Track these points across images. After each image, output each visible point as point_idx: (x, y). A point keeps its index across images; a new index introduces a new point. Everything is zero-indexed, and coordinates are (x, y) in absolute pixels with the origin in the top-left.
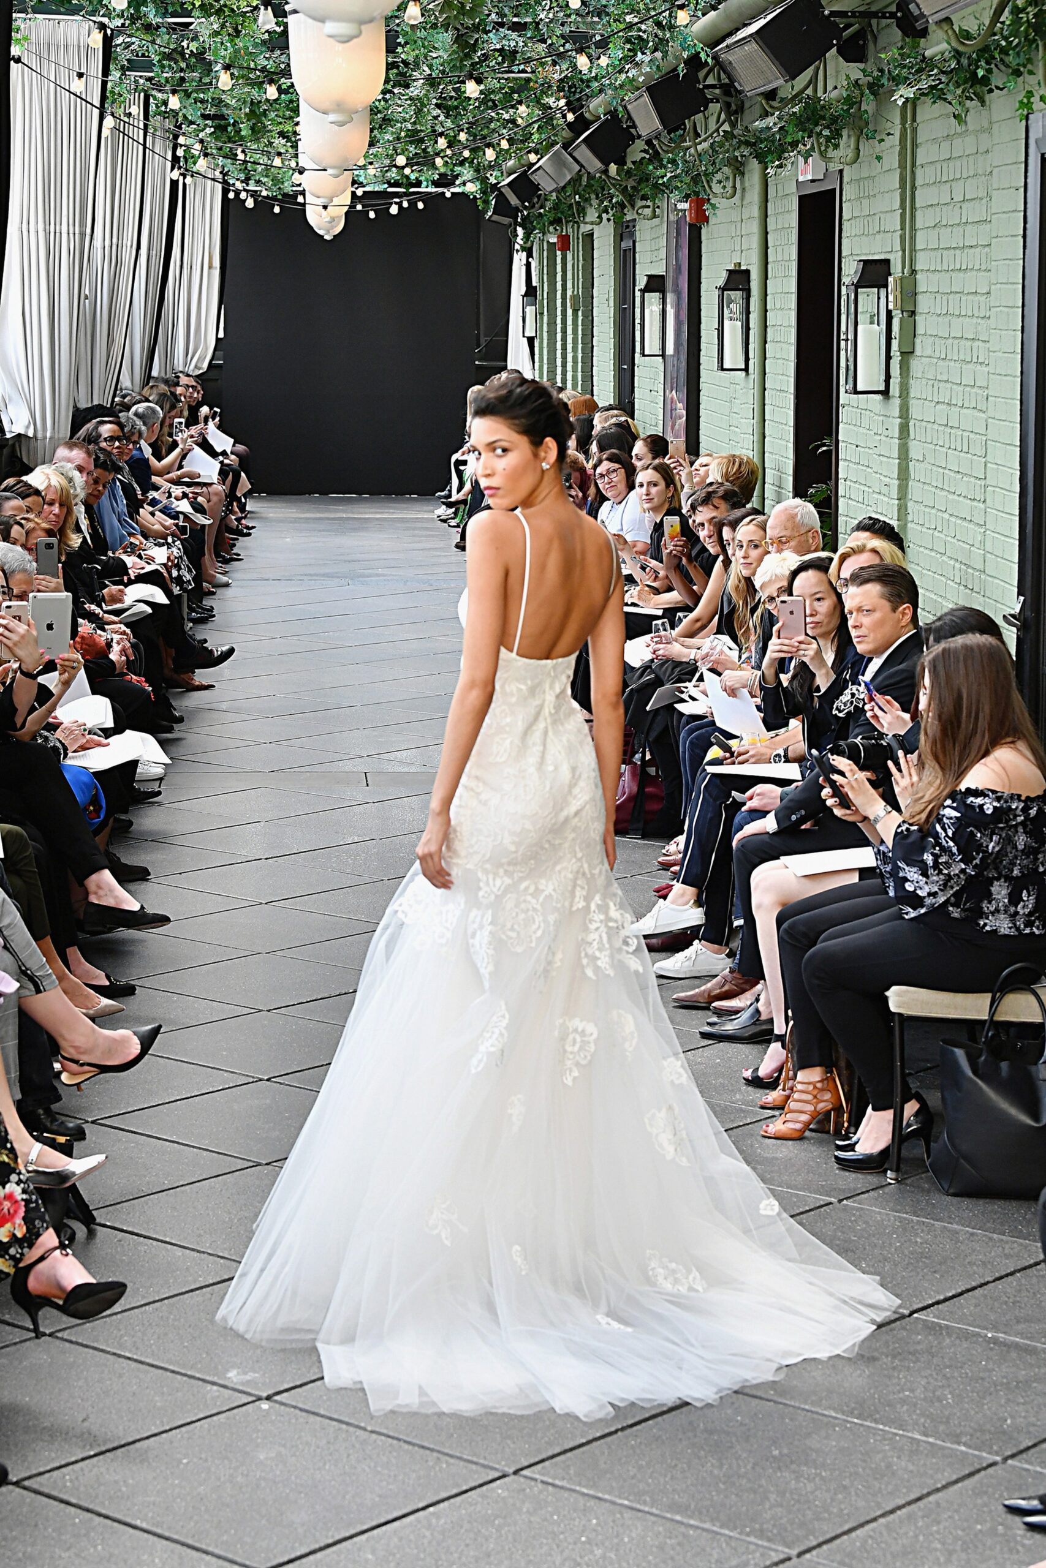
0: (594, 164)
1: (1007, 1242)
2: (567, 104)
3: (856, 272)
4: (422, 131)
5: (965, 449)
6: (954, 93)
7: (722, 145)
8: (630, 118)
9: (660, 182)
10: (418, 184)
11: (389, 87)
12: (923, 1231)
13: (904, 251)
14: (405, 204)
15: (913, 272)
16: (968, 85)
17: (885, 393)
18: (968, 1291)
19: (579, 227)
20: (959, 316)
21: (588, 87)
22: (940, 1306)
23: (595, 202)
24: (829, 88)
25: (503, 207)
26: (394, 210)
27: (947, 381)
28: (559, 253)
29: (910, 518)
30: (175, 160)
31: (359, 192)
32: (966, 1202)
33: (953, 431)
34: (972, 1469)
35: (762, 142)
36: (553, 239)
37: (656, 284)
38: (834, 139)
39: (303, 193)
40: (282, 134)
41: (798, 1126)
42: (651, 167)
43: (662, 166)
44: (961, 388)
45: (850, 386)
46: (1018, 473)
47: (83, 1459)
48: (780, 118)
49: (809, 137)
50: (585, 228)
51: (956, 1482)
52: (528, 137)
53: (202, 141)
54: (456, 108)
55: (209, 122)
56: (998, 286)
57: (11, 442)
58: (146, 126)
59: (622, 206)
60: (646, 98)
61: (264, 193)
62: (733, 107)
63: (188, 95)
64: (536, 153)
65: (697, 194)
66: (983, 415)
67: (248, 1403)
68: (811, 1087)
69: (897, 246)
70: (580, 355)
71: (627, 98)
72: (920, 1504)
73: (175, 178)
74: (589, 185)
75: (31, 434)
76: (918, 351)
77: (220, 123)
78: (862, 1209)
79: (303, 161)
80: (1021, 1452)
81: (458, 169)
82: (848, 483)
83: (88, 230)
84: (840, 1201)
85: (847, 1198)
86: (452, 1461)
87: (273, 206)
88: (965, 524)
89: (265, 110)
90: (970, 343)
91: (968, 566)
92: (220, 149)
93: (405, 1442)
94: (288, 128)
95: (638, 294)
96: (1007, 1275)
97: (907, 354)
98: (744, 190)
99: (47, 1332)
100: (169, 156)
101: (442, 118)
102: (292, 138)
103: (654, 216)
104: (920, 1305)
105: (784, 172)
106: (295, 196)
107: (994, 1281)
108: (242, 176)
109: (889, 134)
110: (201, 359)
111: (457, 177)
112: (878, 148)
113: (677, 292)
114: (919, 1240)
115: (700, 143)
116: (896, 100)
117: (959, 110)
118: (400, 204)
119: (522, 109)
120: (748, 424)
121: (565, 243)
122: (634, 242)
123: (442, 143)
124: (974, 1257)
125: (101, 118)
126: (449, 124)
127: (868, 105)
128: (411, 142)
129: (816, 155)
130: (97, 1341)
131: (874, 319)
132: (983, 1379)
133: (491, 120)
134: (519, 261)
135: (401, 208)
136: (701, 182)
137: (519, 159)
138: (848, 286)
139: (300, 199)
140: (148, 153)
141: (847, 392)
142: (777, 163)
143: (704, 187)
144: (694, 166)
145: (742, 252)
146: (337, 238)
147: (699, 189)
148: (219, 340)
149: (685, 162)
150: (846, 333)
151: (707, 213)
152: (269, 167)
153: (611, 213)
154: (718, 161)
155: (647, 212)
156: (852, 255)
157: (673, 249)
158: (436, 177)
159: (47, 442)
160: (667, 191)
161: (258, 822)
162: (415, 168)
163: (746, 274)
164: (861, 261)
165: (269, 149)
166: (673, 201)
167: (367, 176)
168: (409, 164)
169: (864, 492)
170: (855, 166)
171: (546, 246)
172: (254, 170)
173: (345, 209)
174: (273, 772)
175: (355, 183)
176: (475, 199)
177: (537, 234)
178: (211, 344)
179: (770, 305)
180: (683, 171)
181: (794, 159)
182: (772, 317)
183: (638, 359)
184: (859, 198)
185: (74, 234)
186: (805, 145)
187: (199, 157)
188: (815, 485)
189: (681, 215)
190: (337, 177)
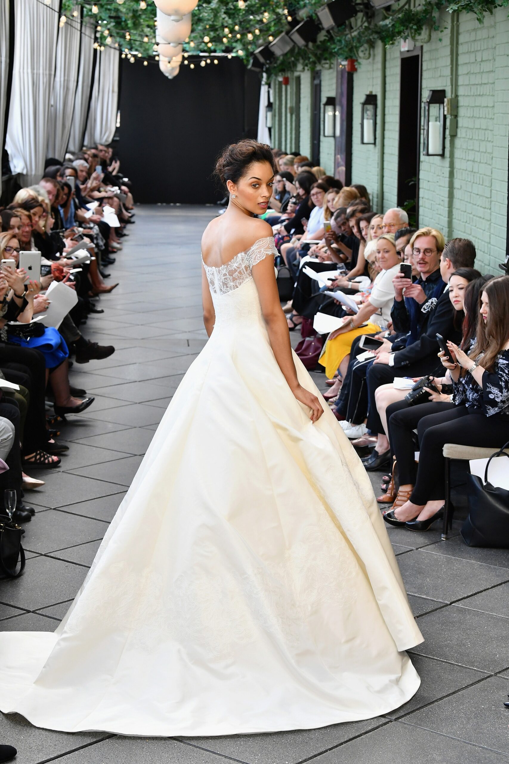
0: (300, 41)
1: (498, 569)
2: (288, 12)
3: (429, 96)
4: (217, 25)
5: (481, 183)
6: (478, 8)
7: (363, 33)
8: (319, 19)
9: (333, 51)
10: (215, 51)
11: (201, 3)
12: (457, 563)
13: (452, 85)
14: (209, 61)
15: (457, 96)
16: (484, 4)
17: (443, 155)
18: (478, 593)
19: (293, 73)
20: (479, 118)
21: (298, 4)
22: (465, 600)
23: (301, 61)
24: (417, 5)
25: (256, 63)
26: (203, 64)
27: (473, 150)
28: (284, 87)
29: (454, 217)
30: (96, 39)
31: (186, 55)
32: (478, 550)
33: (475, 174)
34: (480, 679)
35: (383, 31)
36: (281, 79)
37: (331, 101)
38: (418, 30)
39: (158, 55)
40: (148, 26)
42: (329, 44)
43: (334, 43)
44: (479, 154)
45: (425, 152)
46: (507, 195)
48: (392, 20)
49: (407, 29)
50: (296, 74)
51: (472, 685)
52: (268, 29)
53: (109, 29)
54: (234, 14)
55: (112, 20)
56: (498, 103)
57: (14, 177)
58: (82, 23)
59: (314, 63)
60: (327, 10)
61: (140, 55)
62: (370, 14)
63: (101, 6)
64: (272, 35)
65: (351, 57)
66: (490, 167)
68: (405, 494)
69: (449, 83)
70: (294, 136)
71: (317, 10)
72: (455, 695)
73: (95, 48)
74: (299, 53)
75: (25, 172)
76: (459, 135)
77: (117, 20)
78: (428, 553)
79: (158, 39)
80: (504, 670)
81: (234, 45)
82: (424, 199)
83: (53, 73)
84: (417, 549)
85: (420, 548)
87: (143, 62)
88: (481, 220)
89: (140, 15)
90: (483, 131)
91: (482, 240)
92: (118, 33)
94: (151, 23)
95: (322, 106)
96: (497, 585)
97: (454, 136)
98: (374, 55)
99: (31, 610)
100: (93, 36)
101: (227, 19)
102: (153, 28)
103: (330, 68)
104: (455, 600)
105: (395, 47)
106: (155, 56)
107: (492, 588)
108: (129, 47)
109: (446, 28)
110: (108, 137)
111: (234, 48)
112: (440, 35)
113: (342, 106)
114: (455, 568)
115: (353, 32)
116: (449, 11)
117: (480, 16)
118: (206, 61)
119: (266, 14)
120: (375, 170)
122: (320, 81)
123: (226, 30)
124: (481, 576)
125: (60, 17)
126: (230, 21)
127: (436, 14)
128: (212, 31)
129: (410, 38)
130: (56, 615)
131: (437, 119)
132: (485, 635)
133: (251, 20)
134: (264, 89)
135: (206, 63)
136: (354, 51)
137: (264, 40)
138: (424, 103)
139: (157, 58)
140: (83, 35)
141: (424, 155)
142: (391, 42)
143: (354, 54)
144: (350, 43)
145: (373, 85)
146: (175, 78)
147: (352, 54)
148: (117, 128)
149: (346, 41)
150: (424, 126)
151: (356, 67)
152: (142, 42)
153: (309, 66)
154: (362, 41)
155: (327, 66)
156: (427, 87)
157: (339, 85)
158: (224, 48)
159: (33, 176)
160: (337, 56)
161: (135, 363)
162: (214, 43)
163: (375, 96)
164: (431, 90)
165: (142, 33)
166: (339, 61)
167: (190, 47)
168: (211, 41)
169: (432, 204)
170: (428, 44)
171: (277, 83)
172: (135, 44)
173: (179, 63)
174: (143, 339)
175: (184, 50)
176: (243, 59)
177: (273, 77)
178: (113, 130)
179: (386, 112)
180: (345, 46)
181: (399, 40)
182: (388, 118)
183: (322, 138)
184: (430, 60)
185: (46, 75)
186: (404, 33)
187: (107, 37)
188: (408, 200)
189: (343, 67)
190: (175, 47)
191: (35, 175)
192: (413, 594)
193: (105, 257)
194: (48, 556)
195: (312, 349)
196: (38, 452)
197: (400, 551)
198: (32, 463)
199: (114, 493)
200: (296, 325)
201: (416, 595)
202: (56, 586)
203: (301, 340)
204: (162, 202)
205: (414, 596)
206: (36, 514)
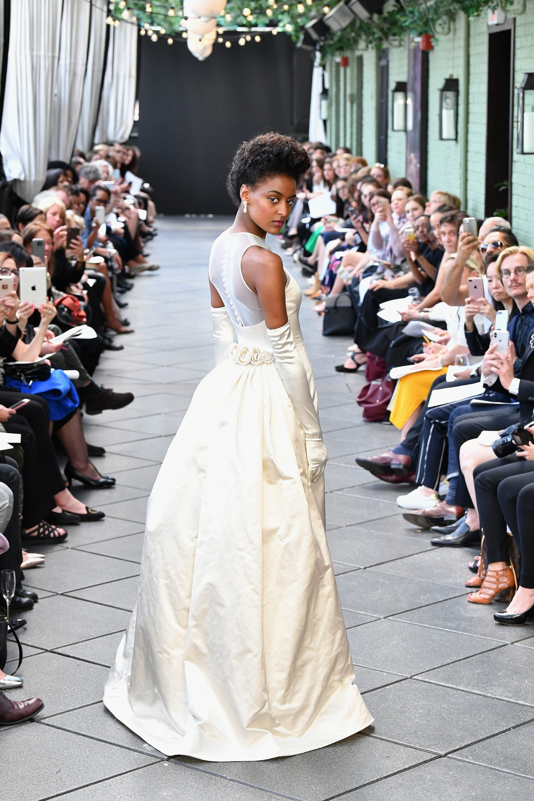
0: (363, 13)
3: (523, 81)
7: (442, 2)
9: (404, 25)
10: (256, 25)
14: (249, 38)
19: (354, 52)
23: (364, 37)
25: (308, 40)
26: (242, 42)
28: (342, 69)
30: (109, 12)
31: (221, 30)
36: (338, 59)
37: (401, 87)
39: (186, 31)
41: (487, 597)
42: (398, 16)
43: (405, 15)
45: (519, 150)
47: (57, 796)
50: (358, 53)
57: (10, 184)
59: (380, 39)
61: (163, 31)
64: (328, 5)
65: (426, 32)
67: (156, 762)
68: (495, 574)
70: (355, 130)
73: (108, 23)
74: (361, 28)
75: (22, 178)
78: (526, 648)
79: (186, 12)
81: (280, 17)
82: (518, 209)
83: (57, 55)
84: (512, 643)
85: (516, 642)
86: (279, 797)
87: (167, 40)
92: (136, 5)
93: (250, 786)
95: (390, 94)
98: (455, 30)
100: (105, 9)
103: (400, 45)
105: (481, 20)
106: (182, 32)
108: (149, 21)
110: (124, 133)
111: (280, 21)
113: (414, 92)
118: (245, 38)
120: (458, 172)
121: (345, 62)
122: (388, 62)
129: (499, 9)
134: (317, 72)
135: (246, 42)
136: (429, 25)
137: (318, 11)
138: (518, 89)
139: (184, 35)
140: (93, 8)
141: (517, 153)
142: (476, 14)
143: (431, 28)
144: (425, 15)
145: (454, 67)
146: (208, 59)
147: (427, 29)
148: (135, 122)
149: (420, 13)
150: (517, 117)
151: (433, 44)
152: (166, 16)
153: (374, 43)
154: (439, 12)
155: (396, 43)
156: (521, 69)
157: (412, 66)
158: (267, 21)
159: (32, 183)
160: (408, 31)
161: (160, 414)
162: (255, 16)
163: (456, 81)
164: (526, 73)
165: (166, 5)
166: (411, 36)
167: (225, 21)
168: (251, 14)
169: (527, 214)
170: (523, 16)
171: (334, 64)
172: (157, 17)
173: (212, 42)
174: (169, 383)
175: (219, 25)
176: (290, 36)
177: (329, 57)
178: (130, 124)
179: (471, 100)
180: (418, 18)
181: (486, 11)
182: (472, 108)
183: (390, 133)
184: (525, 35)
185: (48, 57)
186: (493, 3)
187: (124, 9)
188: (497, 210)
189: (417, 45)
190: (207, 22)
191: (35, 181)
192: (507, 699)
193: (120, 283)
194: (55, 653)
195: (379, 395)
196: (41, 524)
197: (491, 646)
198: (34, 537)
199: (135, 575)
200: (358, 365)
201: (512, 700)
202: (66, 689)
203: (365, 383)
204: (191, 213)
205: (509, 702)
206: (39, 600)
